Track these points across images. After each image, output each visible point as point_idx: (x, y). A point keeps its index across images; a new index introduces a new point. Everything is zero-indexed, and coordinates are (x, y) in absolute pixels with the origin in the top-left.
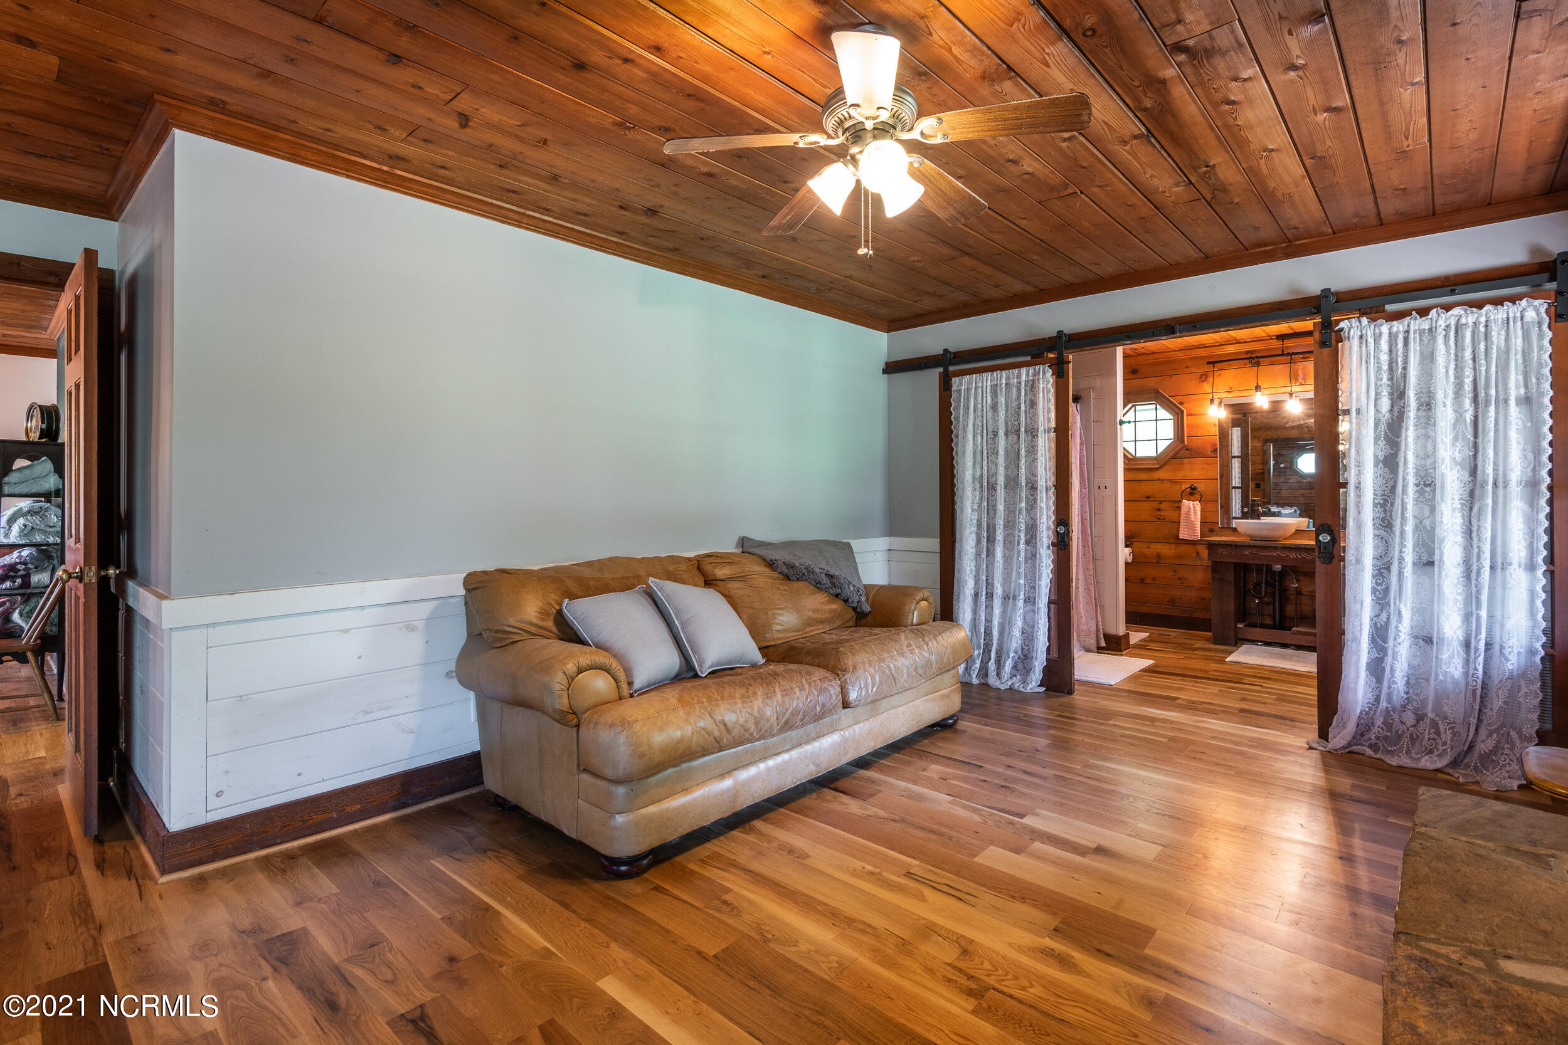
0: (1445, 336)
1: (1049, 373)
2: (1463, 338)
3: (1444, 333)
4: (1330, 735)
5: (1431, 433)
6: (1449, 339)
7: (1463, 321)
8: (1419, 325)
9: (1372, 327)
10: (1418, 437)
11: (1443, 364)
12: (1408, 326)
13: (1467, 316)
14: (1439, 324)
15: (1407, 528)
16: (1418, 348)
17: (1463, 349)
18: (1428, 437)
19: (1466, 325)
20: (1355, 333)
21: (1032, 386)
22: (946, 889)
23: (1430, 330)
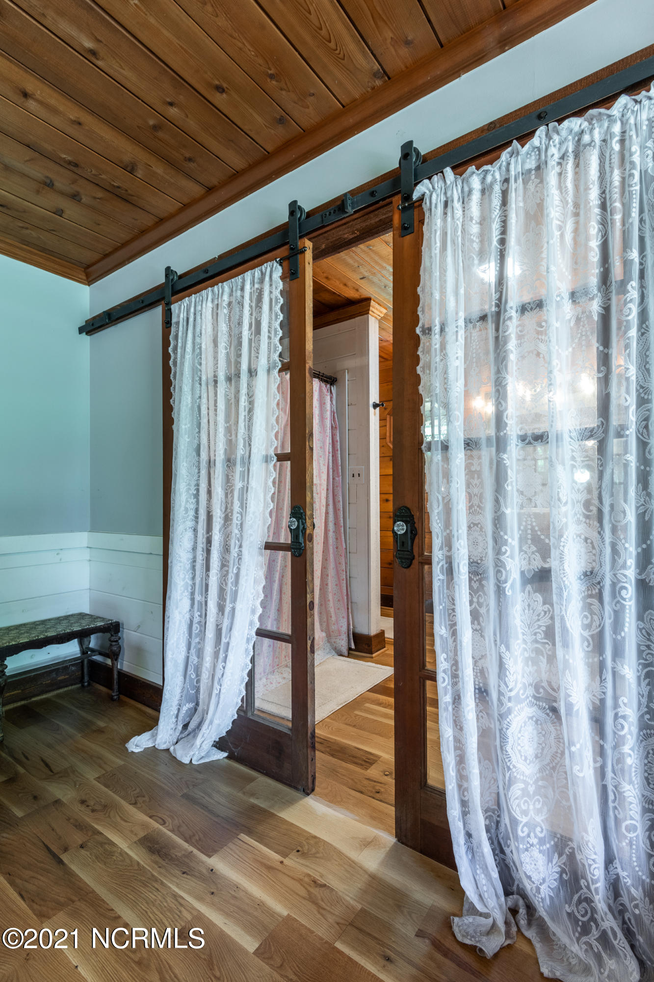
0: (560, 174)
2: (587, 166)
3: (557, 169)
5: (542, 347)
6: (566, 177)
7: (586, 138)
8: (523, 163)
9: (459, 182)
10: (523, 357)
11: (556, 222)
12: (508, 170)
13: (592, 130)
14: (549, 153)
15: (508, 511)
16: (521, 204)
17: (587, 189)
18: (538, 354)
19: (589, 145)
20: (436, 200)
23: (538, 168)
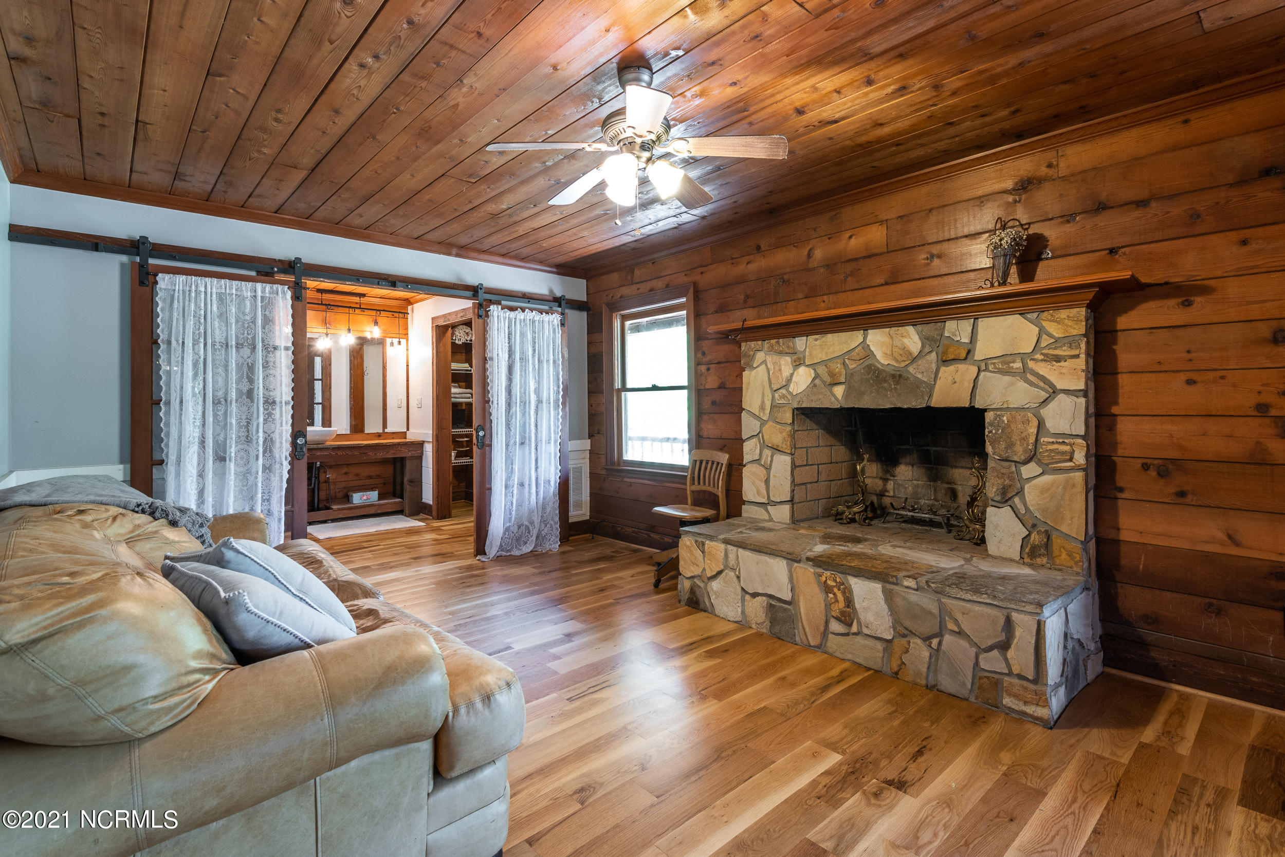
1: (289, 294)
4: (487, 551)
21: (268, 304)
22: (590, 691)
